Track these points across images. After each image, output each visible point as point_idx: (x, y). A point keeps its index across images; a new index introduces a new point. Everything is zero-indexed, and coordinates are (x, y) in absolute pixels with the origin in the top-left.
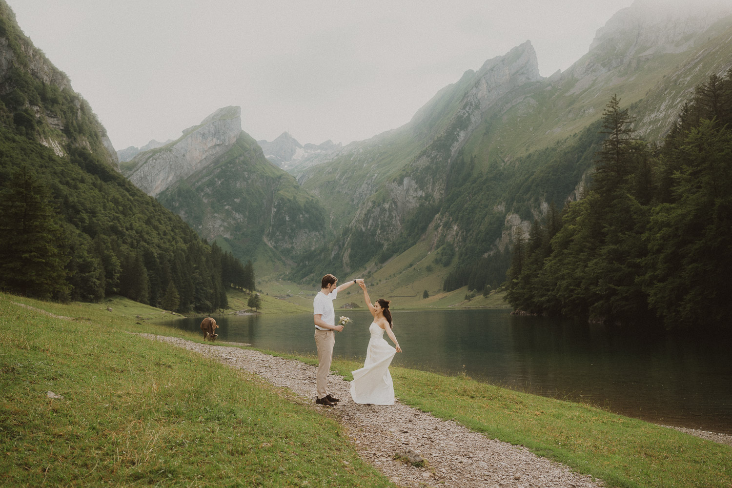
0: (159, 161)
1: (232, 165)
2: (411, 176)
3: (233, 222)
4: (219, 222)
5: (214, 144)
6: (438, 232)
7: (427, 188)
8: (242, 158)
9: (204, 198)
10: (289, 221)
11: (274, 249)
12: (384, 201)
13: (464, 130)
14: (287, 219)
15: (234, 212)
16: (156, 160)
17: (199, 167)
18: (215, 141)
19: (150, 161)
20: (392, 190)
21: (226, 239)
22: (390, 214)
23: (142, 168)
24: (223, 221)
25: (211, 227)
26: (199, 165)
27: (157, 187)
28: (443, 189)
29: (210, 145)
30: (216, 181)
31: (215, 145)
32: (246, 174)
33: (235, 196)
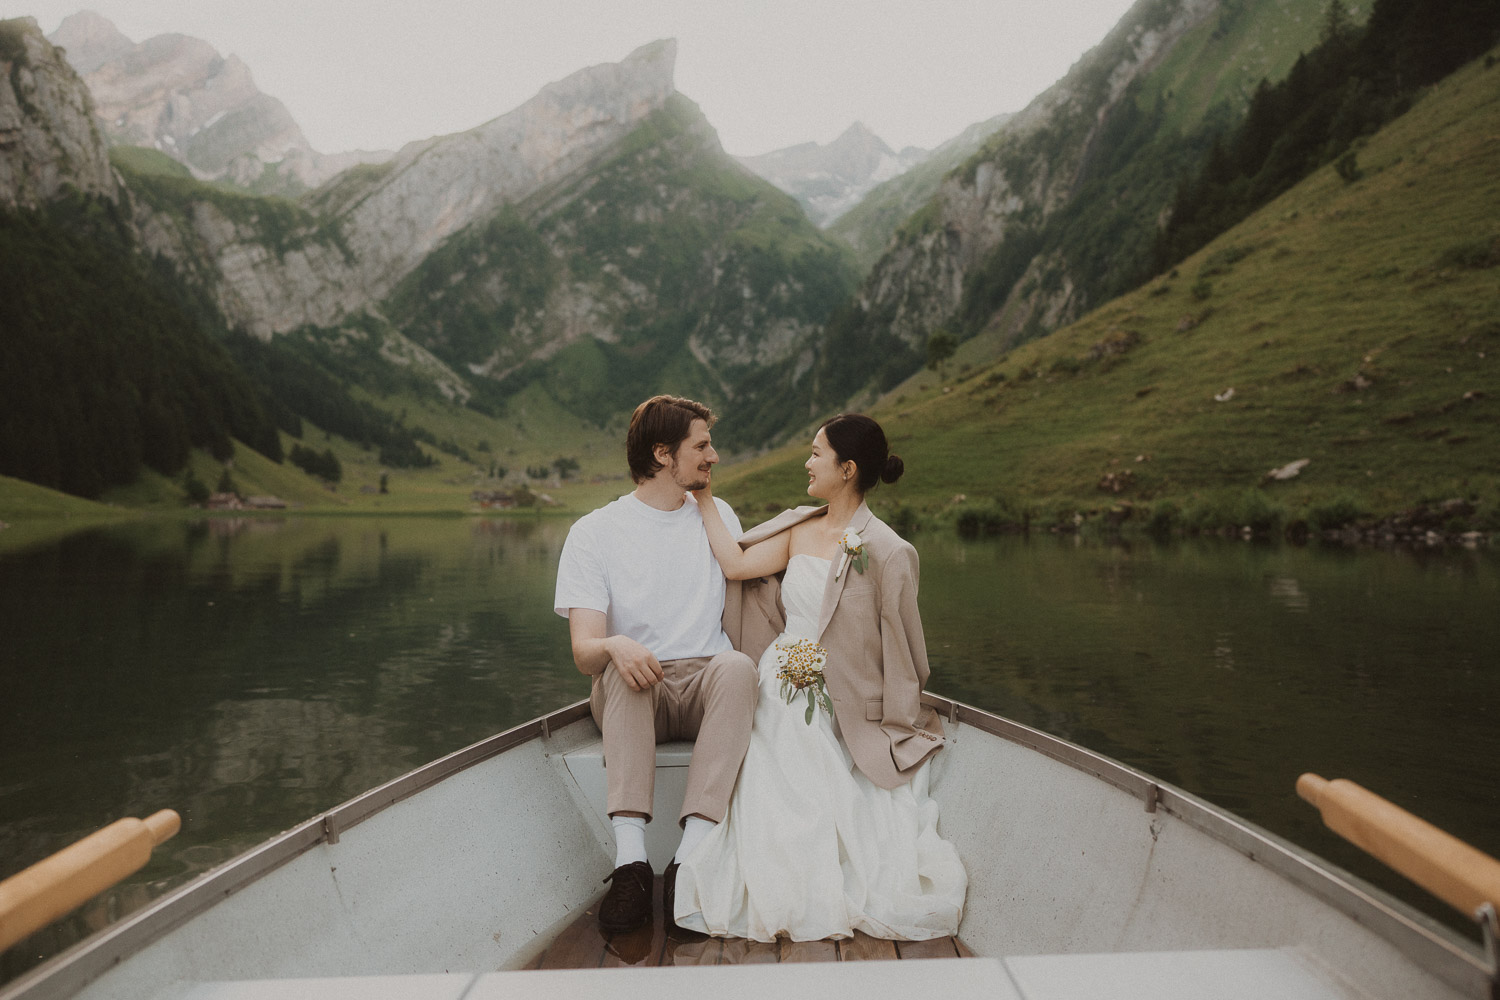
0: (446, 159)
1: (626, 168)
2: (997, 158)
3: (621, 303)
4: (586, 303)
5: (591, 120)
6: (1028, 302)
7: (1031, 189)
8: (654, 153)
9: (557, 245)
10: (751, 300)
11: (709, 367)
12: (926, 230)
13: (1157, 30)
14: (747, 293)
15: (625, 280)
16: (440, 157)
17: (554, 174)
18: (594, 114)
19: (426, 161)
20: (947, 201)
21: (600, 344)
22: (935, 264)
23: (404, 176)
24: (597, 300)
25: (568, 314)
26: (553, 172)
27: (442, 222)
28: (1066, 188)
29: (581, 121)
30: (585, 207)
31: (591, 123)
32: (662, 190)
33: (631, 240)
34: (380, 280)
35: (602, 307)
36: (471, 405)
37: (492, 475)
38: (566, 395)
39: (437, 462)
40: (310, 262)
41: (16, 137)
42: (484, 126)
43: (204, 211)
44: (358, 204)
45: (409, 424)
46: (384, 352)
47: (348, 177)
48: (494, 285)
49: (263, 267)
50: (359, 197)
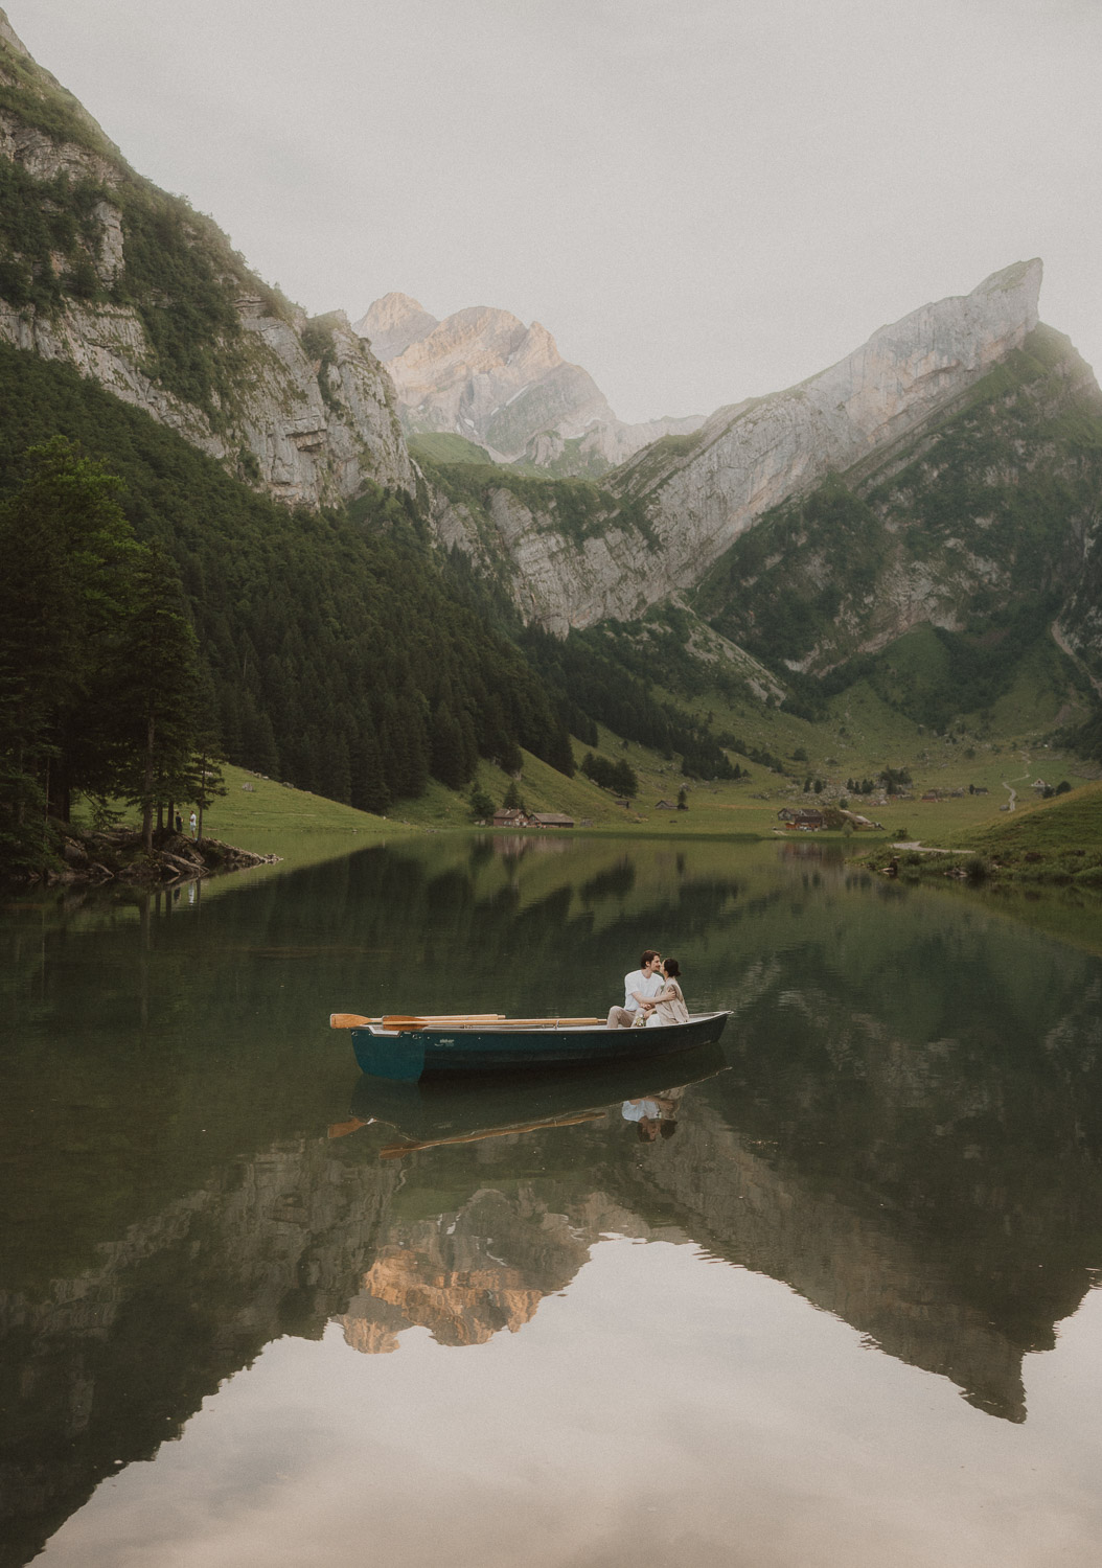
0: (762, 425)
1: (975, 422)
3: (966, 584)
4: (925, 585)
5: (933, 367)
8: (1010, 402)
9: (889, 519)
11: (1076, 660)
15: (972, 555)
16: (755, 424)
17: (887, 434)
18: (935, 360)
19: (740, 429)
21: (943, 633)
23: (715, 447)
24: (937, 581)
25: (902, 598)
26: (886, 432)
27: (756, 497)
29: (922, 370)
30: (925, 471)
31: (933, 372)
32: (1019, 446)
33: (980, 508)
34: (686, 566)
35: (944, 590)
36: (785, 707)
37: (807, 789)
38: (897, 694)
39: (746, 773)
40: (611, 550)
41: (322, 438)
42: (805, 383)
43: (501, 499)
44: (664, 483)
45: (716, 730)
46: (689, 647)
47: (652, 451)
48: (815, 567)
49: (561, 557)
50: (665, 475)
